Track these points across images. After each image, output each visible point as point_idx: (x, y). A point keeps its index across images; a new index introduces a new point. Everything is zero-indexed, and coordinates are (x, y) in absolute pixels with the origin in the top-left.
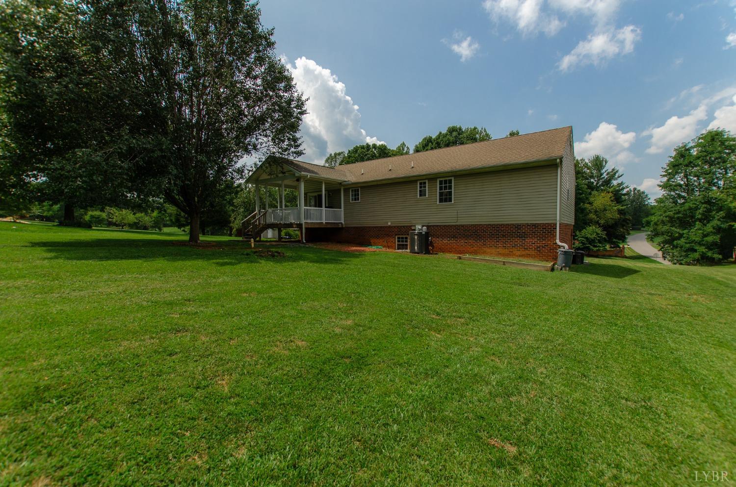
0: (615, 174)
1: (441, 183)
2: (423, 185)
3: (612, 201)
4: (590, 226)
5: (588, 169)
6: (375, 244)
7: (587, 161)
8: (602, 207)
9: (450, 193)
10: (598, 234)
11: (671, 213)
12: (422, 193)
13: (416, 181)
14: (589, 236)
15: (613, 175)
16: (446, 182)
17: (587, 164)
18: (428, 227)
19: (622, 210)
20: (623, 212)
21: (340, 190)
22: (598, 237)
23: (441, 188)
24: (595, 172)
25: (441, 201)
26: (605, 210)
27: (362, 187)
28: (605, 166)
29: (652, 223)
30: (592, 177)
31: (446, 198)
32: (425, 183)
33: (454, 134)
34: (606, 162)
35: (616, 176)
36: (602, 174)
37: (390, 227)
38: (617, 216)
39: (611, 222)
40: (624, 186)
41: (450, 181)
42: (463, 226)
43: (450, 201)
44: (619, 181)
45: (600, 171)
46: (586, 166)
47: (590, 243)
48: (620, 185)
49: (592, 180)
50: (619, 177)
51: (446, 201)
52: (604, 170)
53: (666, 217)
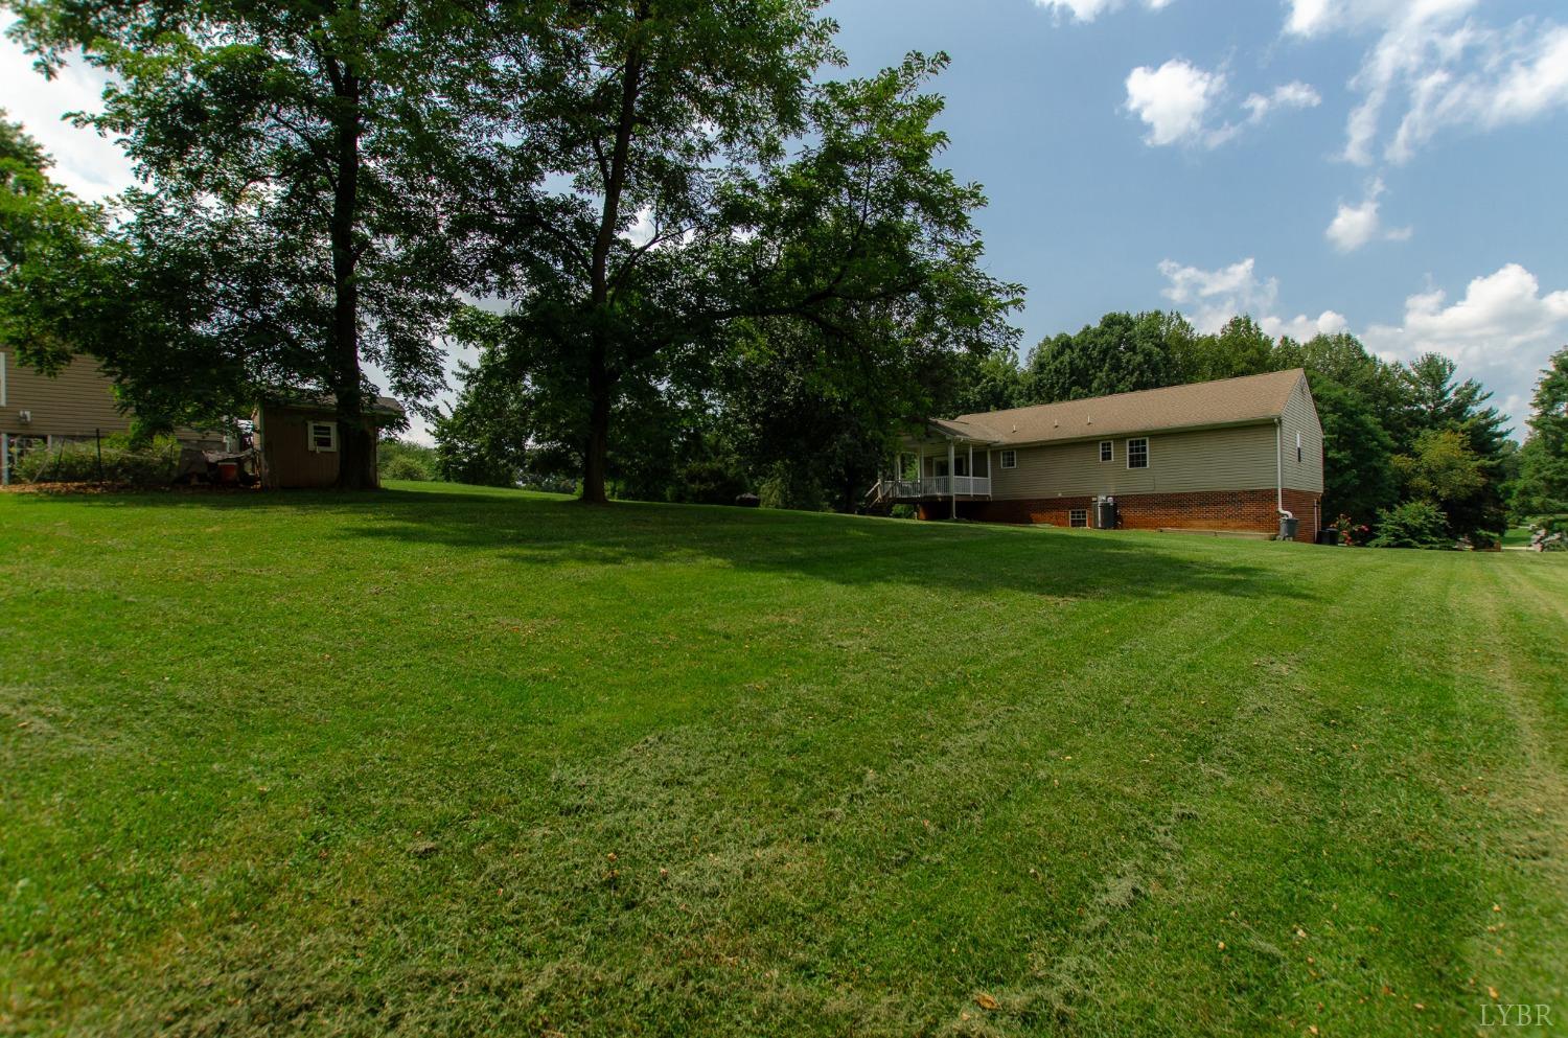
0: (1474, 392)
1: (1131, 444)
2: (1107, 446)
3: (1463, 449)
4: (1411, 501)
5: (1412, 383)
6: (1038, 522)
7: (1408, 367)
8: (1441, 462)
9: (1144, 456)
10: (1428, 517)
11: (1549, 473)
12: (1107, 456)
13: (1098, 442)
14: (1409, 521)
15: (1470, 394)
16: (1137, 443)
17: (1408, 373)
18: (1114, 497)
19: (1492, 467)
20: (1496, 472)
21: (986, 453)
22: (1431, 522)
23: (1131, 451)
24: (1427, 390)
25: (1131, 465)
26: (1450, 468)
27: (1018, 450)
28: (1449, 377)
29: (1515, 492)
30: (1422, 399)
31: (1138, 461)
32: (1109, 444)
33: (1118, 329)
34: (1452, 369)
35: (1477, 398)
36: (1444, 394)
37: (1060, 499)
38: (1480, 481)
39: (1463, 493)
40: (1496, 417)
41: (1144, 442)
42: (1162, 495)
43: (1144, 464)
44: (1484, 406)
45: (1438, 387)
46: (1406, 376)
47: (1412, 537)
48: (1486, 415)
49: (1423, 407)
50: (1482, 399)
51: (1138, 465)
52: (1447, 386)
53: (1539, 479)
